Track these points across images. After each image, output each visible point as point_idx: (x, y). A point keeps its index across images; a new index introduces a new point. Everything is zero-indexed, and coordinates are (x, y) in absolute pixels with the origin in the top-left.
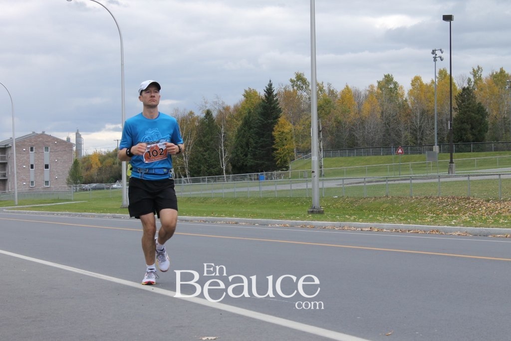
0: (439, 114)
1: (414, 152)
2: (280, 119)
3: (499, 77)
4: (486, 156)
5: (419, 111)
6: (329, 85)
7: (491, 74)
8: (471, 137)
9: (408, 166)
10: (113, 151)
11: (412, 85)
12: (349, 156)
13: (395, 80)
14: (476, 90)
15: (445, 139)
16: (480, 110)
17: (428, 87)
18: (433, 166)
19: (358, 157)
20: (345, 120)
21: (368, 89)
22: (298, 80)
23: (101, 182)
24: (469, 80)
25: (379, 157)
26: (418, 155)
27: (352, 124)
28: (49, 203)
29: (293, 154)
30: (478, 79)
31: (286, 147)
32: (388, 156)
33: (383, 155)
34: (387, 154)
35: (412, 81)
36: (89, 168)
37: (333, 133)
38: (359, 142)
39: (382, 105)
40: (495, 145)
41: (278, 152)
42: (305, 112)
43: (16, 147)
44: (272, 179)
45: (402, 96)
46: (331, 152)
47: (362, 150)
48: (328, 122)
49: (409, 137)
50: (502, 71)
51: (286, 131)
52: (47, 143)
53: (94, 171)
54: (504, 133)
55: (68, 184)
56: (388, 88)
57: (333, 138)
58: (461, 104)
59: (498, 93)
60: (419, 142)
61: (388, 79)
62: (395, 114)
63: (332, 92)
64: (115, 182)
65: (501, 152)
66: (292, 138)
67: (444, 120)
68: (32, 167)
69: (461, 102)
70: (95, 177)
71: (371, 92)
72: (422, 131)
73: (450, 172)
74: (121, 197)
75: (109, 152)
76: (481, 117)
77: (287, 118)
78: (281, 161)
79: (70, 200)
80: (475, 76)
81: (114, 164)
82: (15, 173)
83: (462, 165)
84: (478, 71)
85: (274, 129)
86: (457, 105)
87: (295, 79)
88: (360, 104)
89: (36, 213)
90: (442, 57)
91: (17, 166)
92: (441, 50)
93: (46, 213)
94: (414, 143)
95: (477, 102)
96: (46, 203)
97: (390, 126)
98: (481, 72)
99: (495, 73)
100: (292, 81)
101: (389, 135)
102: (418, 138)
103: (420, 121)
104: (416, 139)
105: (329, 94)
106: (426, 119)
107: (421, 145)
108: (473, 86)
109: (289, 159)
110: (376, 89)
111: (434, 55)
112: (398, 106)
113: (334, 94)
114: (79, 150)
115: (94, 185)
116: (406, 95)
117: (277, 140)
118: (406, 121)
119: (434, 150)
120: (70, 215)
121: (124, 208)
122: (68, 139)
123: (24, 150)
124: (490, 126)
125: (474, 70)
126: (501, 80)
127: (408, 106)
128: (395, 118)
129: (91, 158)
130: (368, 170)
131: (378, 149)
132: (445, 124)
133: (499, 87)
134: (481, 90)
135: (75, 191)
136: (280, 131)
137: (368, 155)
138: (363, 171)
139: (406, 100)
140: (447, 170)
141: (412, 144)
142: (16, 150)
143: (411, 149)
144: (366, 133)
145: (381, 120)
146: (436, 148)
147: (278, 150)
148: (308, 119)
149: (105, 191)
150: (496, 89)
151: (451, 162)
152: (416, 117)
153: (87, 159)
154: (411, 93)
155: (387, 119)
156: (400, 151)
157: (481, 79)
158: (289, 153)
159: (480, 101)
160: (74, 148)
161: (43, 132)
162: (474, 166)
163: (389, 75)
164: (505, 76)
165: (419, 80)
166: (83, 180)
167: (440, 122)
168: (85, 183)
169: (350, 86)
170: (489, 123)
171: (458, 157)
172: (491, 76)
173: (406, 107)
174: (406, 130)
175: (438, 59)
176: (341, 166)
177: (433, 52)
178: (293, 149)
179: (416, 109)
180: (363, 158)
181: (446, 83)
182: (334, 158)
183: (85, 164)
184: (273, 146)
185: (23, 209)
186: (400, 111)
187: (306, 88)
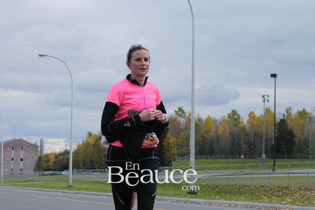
0: (266, 135)
1: (249, 157)
2: (167, 135)
3: (303, 114)
4: (295, 162)
5: (253, 132)
6: (198, 115)
7: (297, 111)
8: (285, 150)
9: (246, 166)
10: (63, 152)
11: (249, 117)
12: (210, 159)
13: (238, 113)
14: (288, 121)
15: (269, 150)
16: (291, 133)
17: (259, 118)
18: (262, 167)
19: (215, 160)
20: (207, 137)
21: (222, 118)
22: (179, 111)
23: (55, 170)
24: (284, 115)
25: (228, 160)
26: (252, 160)
27: (211, 139)
28: (22, 182)
29: (175, 156)
30: (289, 114)
31: (171, 152)
32: (234, 160)
33: (231, 159)
34: (233, 159)
35: (249, 114)
36: (48, 161)
37: (200, 145)
38: (216, 151)
39: (230, 128)
40: (300, 155)
41: (166, 155)
42: (183, 131)
43: (3, 147)
44: (161, 172)
45: (243, 123)
46: (199, 156)
47: (218, 155)
48: (197, 138)
49: (247, 149)
50: (304, 110)
51: (171, 142)
52: (23, 145)
53: (51, 164)
54: (305, 148)
55: (34, 171)
56: (234, 118)
57: (200, 148)
58: (279, 129)
59: (302, 123)
60: (253, 152)
61: (234, 112)
62: (238, 134)
63: (199, 120)
64: (64, 171)
65: (304, 160)
66: (175, 146)
67: (269, 139)
68: (13, 159)
69: (279, 128)
70: (51, 167)
71: (224, 120)
72: (255, 145)
73: (274, 171)
74: (68, 180)
75: (61, 152)
76: (291, 138)
77: (172, 134)
78: (168, 161)
79: (36, 181)
80: (287, 112)
81: (63, 159)
82: (2, 163)
83: (280, 167)
84: (289, 109)
85: (164, 140)
86: (277, 129)
87: (178, 111)
88: (217, 128)
89: (14, 189)
90: (269, 100)
91: (3, 159)
92: (268, 95)
93: (20, 189)
94: (250, 152)
95: (289, 128)
96: (20, 182)
97: (235, 141)
98: (291, 110)
99: (300, 111)
100: (176, 111)
101: (235, 147)
102: (252, 149)
103: (254, 139)
104: (251, 150)
105: (198, 121)
106: (257, 138)
107: (254, 153)
108: (286, 118)
109: (172, 160)
110: (226, 118)
111: (264, 99)
112: (240, 129)
113: (201, 120)
114: (42, 151)
115: (51, 172)
116: (245, 123)
117: (166, 148)
118: (245, 138)
119: (262, 157)
120: (35, 190)
121: (69, 187)
122: (36, 143)
123: (8, 149)
124: (297, 143)
125: (287, 108)
126: (303, 115)
127: (246, 129)
128: (238, 136)
129: (50, 155)
130: (222, 168)
131: (227, 155)
132: (269, 141)
133: (302, 120)
134: (292, 121)
135: (39, 175)
136: (167, 142)
137: (221, 159)
138: (218, 168)
139: (245, 126)
140: (272, 170)
141: (248, 153)
142: (3, 149)
143: (248, 156)
144: (220, 145)
145: (230, 138)
146: (264, 156)
147: (166, 154)
148: (185, 135)
149: (58, 176)
150: (301, 121)
151: (274, 165)
152: (251, 136)
153: (47, 156)
154: (248, 121)
155: (233, 137)
156: (242, 157)
157: (291, 114)
158: (172, 156)
159: (291, 128)
160: (39, 149)
161: (21, 138)
162: (287, 167)
163: (234, 110)
164: (306, 113)
165: (253, 113)
166: (44, 169)
167: (266, 140)
168: (45, 171)
169: (211, 116)
170: (296, 141)
171: (278, 162)
172: (297, 113)
173: (245, 130)
174: (245, 144)
175: (266, 101)
176: (205, 165)
177: (263, 97)
178: (175, 154)
179: (251, 131)
180: (219, 160)
181: (270, 116)
182: (200, 160)
183: (46, 159)
184: (163, 151)
185: (6, 185)
186: (241, 132)
187: (184, 116)
